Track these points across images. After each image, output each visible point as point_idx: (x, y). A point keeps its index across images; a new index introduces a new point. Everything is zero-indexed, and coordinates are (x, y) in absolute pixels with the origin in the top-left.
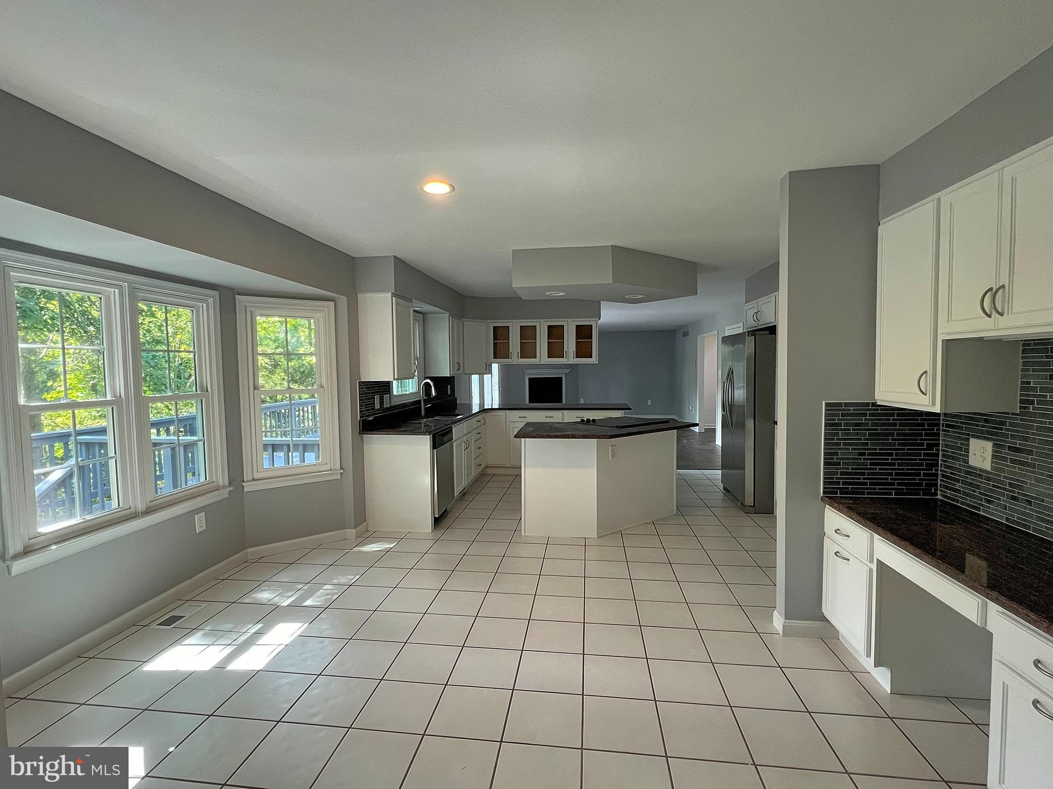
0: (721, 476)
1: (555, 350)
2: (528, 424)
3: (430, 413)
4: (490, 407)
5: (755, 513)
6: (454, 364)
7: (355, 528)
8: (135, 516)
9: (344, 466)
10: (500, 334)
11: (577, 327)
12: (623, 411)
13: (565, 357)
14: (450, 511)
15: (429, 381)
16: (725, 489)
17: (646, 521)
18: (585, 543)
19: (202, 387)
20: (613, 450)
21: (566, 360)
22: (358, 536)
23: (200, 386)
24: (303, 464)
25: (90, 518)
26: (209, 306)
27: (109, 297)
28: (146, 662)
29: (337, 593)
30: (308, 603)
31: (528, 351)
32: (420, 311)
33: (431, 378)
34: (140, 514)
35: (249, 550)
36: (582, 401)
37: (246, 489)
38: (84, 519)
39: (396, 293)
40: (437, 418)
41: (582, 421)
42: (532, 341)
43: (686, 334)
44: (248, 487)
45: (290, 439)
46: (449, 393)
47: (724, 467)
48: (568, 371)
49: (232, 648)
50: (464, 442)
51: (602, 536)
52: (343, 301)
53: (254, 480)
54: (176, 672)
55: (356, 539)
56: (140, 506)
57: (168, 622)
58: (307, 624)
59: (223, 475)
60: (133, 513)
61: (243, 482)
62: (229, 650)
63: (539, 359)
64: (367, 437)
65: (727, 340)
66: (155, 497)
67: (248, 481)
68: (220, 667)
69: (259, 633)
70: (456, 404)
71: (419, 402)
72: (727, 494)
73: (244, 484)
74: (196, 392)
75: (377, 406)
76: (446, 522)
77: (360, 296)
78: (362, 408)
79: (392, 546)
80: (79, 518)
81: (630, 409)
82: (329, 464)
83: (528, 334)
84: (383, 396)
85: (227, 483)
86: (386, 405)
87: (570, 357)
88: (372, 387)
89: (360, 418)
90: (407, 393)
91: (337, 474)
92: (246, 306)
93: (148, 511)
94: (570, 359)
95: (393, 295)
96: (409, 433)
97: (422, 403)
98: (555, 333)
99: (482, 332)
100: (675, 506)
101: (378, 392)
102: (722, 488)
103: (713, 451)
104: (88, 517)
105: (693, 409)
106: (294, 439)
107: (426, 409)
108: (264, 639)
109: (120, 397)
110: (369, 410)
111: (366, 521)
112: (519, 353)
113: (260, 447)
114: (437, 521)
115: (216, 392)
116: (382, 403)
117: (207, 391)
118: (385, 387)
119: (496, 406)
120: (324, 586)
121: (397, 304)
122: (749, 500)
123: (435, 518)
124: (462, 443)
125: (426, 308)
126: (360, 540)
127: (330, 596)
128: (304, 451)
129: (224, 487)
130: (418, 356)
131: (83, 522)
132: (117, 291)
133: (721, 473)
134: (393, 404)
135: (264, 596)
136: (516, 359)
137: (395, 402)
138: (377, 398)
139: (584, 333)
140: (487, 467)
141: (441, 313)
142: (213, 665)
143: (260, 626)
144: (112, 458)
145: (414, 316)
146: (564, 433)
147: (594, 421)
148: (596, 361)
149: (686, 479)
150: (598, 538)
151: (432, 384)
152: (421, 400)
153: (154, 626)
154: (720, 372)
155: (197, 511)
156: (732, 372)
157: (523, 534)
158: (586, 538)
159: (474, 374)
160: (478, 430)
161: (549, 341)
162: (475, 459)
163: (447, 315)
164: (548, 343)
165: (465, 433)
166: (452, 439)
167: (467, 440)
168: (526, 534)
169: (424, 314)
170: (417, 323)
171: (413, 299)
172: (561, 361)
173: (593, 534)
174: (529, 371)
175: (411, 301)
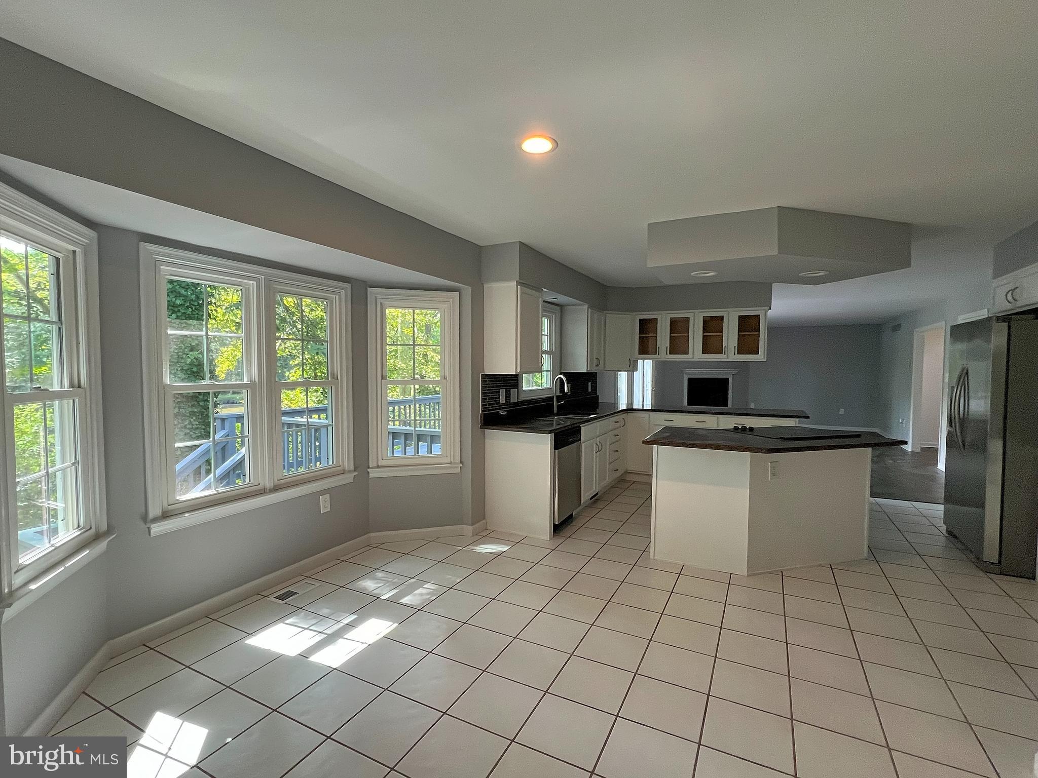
0: (943, 512)
1: (711, 344)
2: (666, 429)
3: (562, 410)
4: (640, 408)
5: (1000, 574)
6: (592, 360)
7: (472, 526)
8: (263, 492)
9: (463, 460)
10: (647, 327)
11: (740, 317)
12: (797, 420)
13: (723, 353)
14: (576, 518)
15: (562, 376)
16: (949, 532)
17: (822, 563)
18: (730, 580)
19: (333, 374)
20: (773, 468)
21: (727, 356)
22: (475, 534)
23: (331, 374)
24: (431, 455)
25: (222, 491)
26: (341, 295)
27: (249, 289)
28: (251, 634)
29: (435, 595)
30: (405, 600)
31: (678, 344)
32: (554, 302)
33: (565, 374)
34: (268, 490)
35: (372, 535)
36: (752, 406)
37: (371, 475)
38: (217, 491)
39: (521, 281)
40: (571, 416)
41: (736, 428)
42: (683, 335)
43: (897, 328)
44: (374, 474)
45: (413, 429)
46: (590, 390)
47: (949, 499)
48: (735, 371)
49: (321, 636)
50: (596, 444)
51: (754, 575)
52: (467, 291)
53: (378, 467)
54: (268, 652)
55: (472, 536)
56: (269, 484)
57: (282, 597)
58: (396, 625)
59: (348, 460)
60: (262, 489)
61: (369, 468)
62: (319, 637)
63: (692, 356)
64: (488, 432)
65: (960, 332)
66: (283, 476)
67: (372, 468)
68: (304, 656)
69: (351, 626)
70: (597, 403)
71: (551, 399)
72: (952, 539)
73: (369, 470)
74: (328, 379)
75: (503, 400)
76: (568, 530)
77: (486, 286)
78: (485, 402)
79: (505, 549)
80: (213, 490)
81: (808, 417)
82: (449, 458)
83: (679, 327)
84: (510, 391)
85: (352, 468)
86: (513, 400)
87: (730, 352)
88: (497, 381)
89: (482, 411)
90: (540, 388)
91: (456, 467)
92: (376, 298)
93: (276, 489)
94: (731, 356)
95: (518, 283)
96: (529, 431)
97: (555, 399)
98: (713, 326)
99: (626, 325)
100: (866, 548)
101: (503, 386)
102: (944, 530)
103: (933, 478)
104: (221, 490)
105: (904, 422)
106: (416, 429)
107: (559, 406)
108: (352, 634)
109: (255, 381)
110: (493, 404)
111: (484, 518)
112: (668, 349)
113: (385, 434)
114: (557, 528)
115: (345, 379)
116: (508, 396)
117: (337, 379)
118: (513, 381)
119: (648, 406)
120: (425, 584)
121: (522, 293)
122: (991, 555)
123: (554, 525)
124: (593, 444)
125: (562, 299)
126: (478, 537)
127: (428, 597)
128: (432, 442)
129: (350, 472)
130: (554, 350)
131: (215, 494)
132: (255, 283)
133: (943, 509)
134: (521, 399)
135: (369, 585)
136: (664, 355)
137: (523, 397)
138: (503, 392)
139: (748, 325)
140: (626, 472)
141: (582, 305)
142: (299, 652)
143: (354, 617)
144: (246, 437)
145: (543, 306)
146: (706, 442)
147: (751, 429)
148: (764, 358)
149: (886, 510)
150: (748, 576)
151: (564, 379)
152: (553, 397)
153: (271, 598)
154: (947, 375)
155: (323, 492)
156: (967, 373)
157: (652, 557)
158: (731, 574)
159: (620, 371)
160: (616, 432)
161: (705, 334)
162: (610, 463)
163: (586, 307)
164: (704, 337)
165: (598, 434)
166: (580, 440)
167: (600, 442)
168: (656, 558)
169: (561, 306)
170: (554, 316)
171: (544, 289)
172: (723, 357)
173: (742, 569)
174: (688, 370)
175: (539, 290)
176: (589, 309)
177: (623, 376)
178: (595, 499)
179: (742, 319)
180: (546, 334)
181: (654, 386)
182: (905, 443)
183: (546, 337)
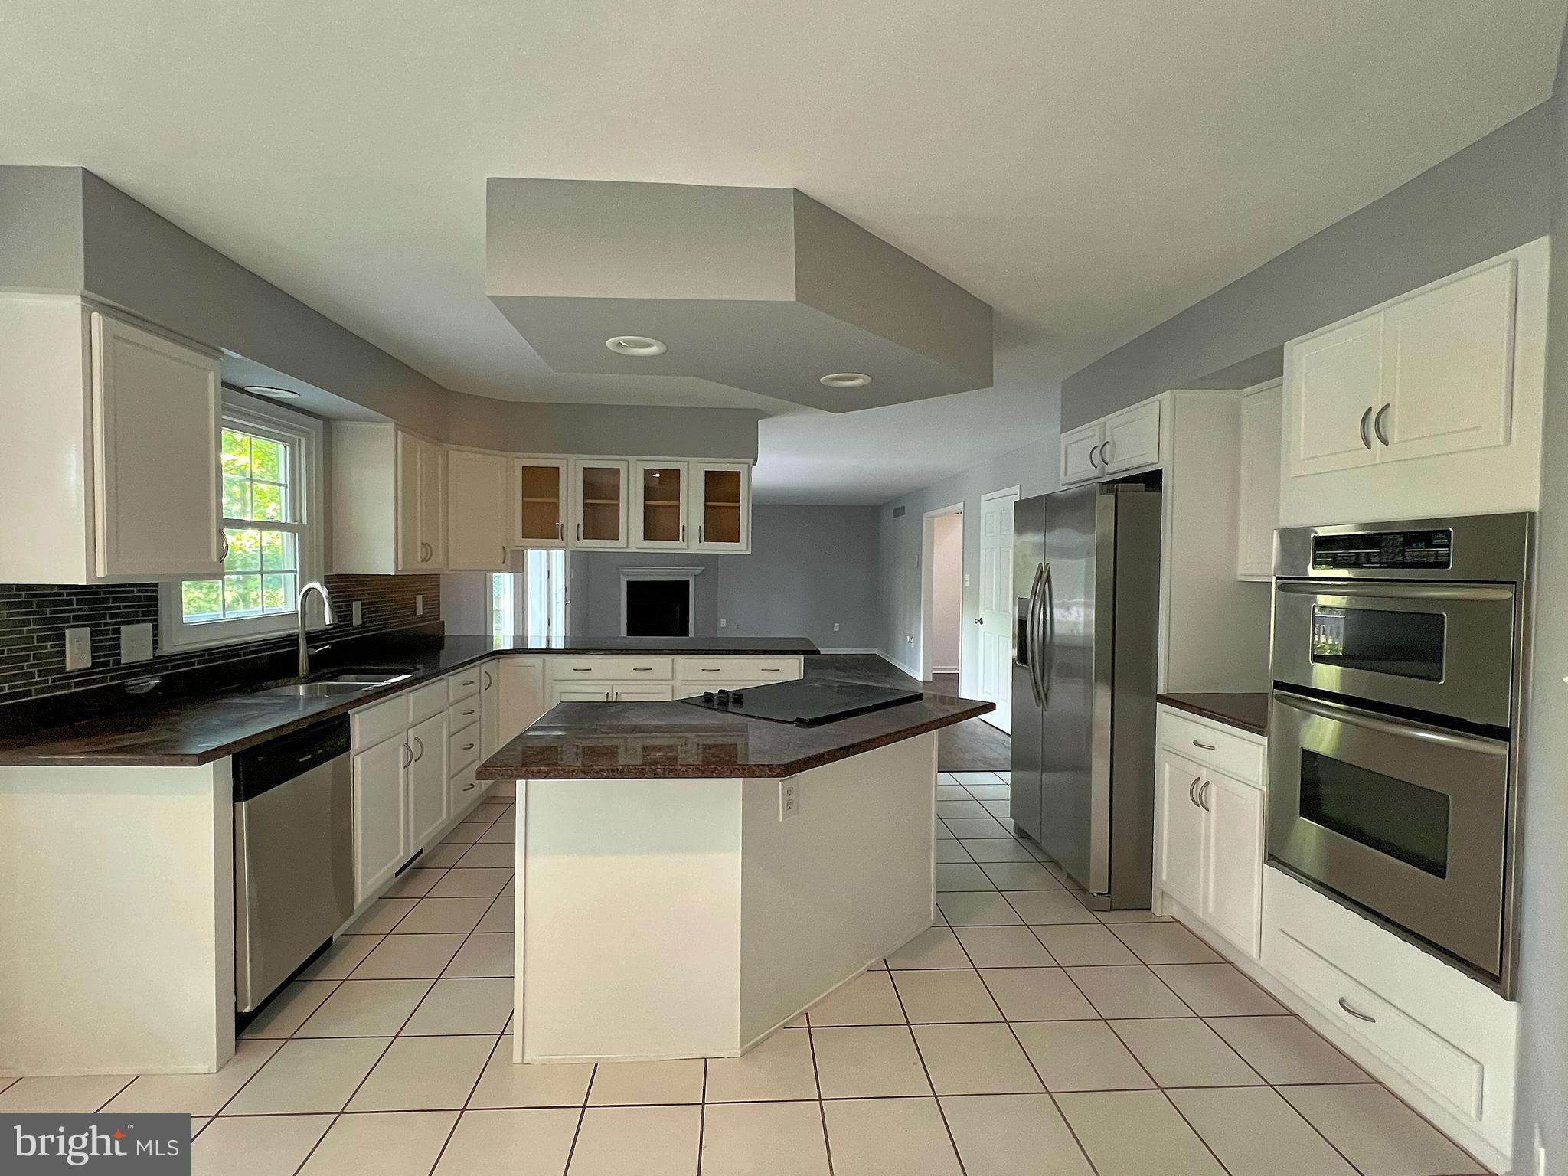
1: (660, 524)
3: (317, 669)
5: (1111, 910)
10: (537, 484)
11: (708, 477)
12: (802, 658)
13: (680, 540)
14: (342, 947)
15: (319, 585)
16: (1022, 834)
21: (684, 545)
31: (599, 524)
41: (709, 697)
42: (609, 503)
46: (420, 612)
48: (699, 570)
50: (406, 745)
51: (756, 1046)
63: (625, 541)
71: (292, 640)
83: (600, 484)
86: (134, 654)
87: (692, 541)
88: (43, 604)
94: (692, 543)
97: (302, 641)
98: (661, 488)
99: (493, 477)
100: (932, 906)
101: (80, 620)
102: (1011, 829)
105: (912, 641)
107: (311, 658)
110: (28, 674)
112: (581, 527)
114: (246, 1024)
118: (127, 601)
122: (1098, 882)
123: (238, 1017)
124: (397, 750)
125: (313, 395)
130: (305, 521)
136: (575, 539)
137: (183, 644)
139: (721, 490)
141: (379, 421)
148: (748, 550)
152: (298, 634)
156: (1048, 578)
157: (517, 1058)
158: (706, 1059)
159: (499, 571)
160: (463, 706)
161: (648, 502)
162: (450, 778)
163: (390, 426)
164: (646, 507)
165: (411, 720)
166: (347, 747)
167: (416, 739)
168: (527, 1059)
169: (328, 423)
170: (303, 441)
171: (227, 352)
172: (680, 547)
173: (728, 1043)
174: (629, 570)
175: (213, 351)
176: (399, 432)
177: (503, 583)
178: (413, 869)
179: (710, 476)
180: (283, 482)
181: (568, 598)
182: (990, 707)
183: (283, 488)
